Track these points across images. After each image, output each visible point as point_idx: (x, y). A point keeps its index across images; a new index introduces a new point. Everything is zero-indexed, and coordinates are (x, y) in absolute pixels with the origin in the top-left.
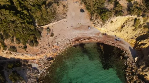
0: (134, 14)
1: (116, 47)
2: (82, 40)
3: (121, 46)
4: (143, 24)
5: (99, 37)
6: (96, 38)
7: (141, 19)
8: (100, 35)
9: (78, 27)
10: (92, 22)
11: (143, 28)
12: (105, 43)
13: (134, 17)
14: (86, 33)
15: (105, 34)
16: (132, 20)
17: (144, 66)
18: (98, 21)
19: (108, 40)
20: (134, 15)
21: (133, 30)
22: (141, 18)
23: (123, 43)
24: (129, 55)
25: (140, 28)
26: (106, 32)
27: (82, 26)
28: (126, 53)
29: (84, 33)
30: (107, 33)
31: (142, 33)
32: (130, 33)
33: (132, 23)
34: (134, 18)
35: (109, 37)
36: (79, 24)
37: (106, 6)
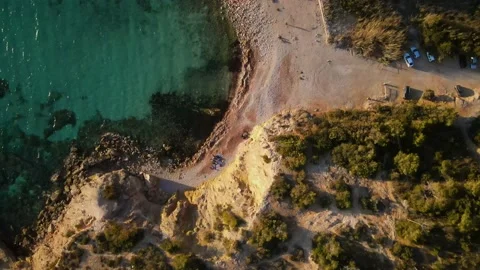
0: (258, 222)
1: (200, 148)
2: (246, 66)
3: (198, 162)
4: (221, 236)
5: (244, 115)
6: (241, 105)
7: (235, 234)
8: (246, 122)
9: (292, 69)
10: (294, 112)
11: (213, 231)
12: (218, 125)
13: (251, 223)
14: (262, 84)
15: (245, 135)
16: (245, 211)
17: (121, 181)
18: (288, 126)
19: (226, 137)
20: (255, 223)
21: (219, 207)
22: (238, 236)
23: (203, 172)
24: (167, 169)
25: (215, 224)
26: (249, 140)
27: (291, 79)
28: (176, 166)
29: (265, 77)
30: (245, 141)
31: (201, 224)
32: (218, 198)
33: (237, 210)
34: (247, 220)
35: (234, 143)
36: (301, 75)
37: (333, 169)
